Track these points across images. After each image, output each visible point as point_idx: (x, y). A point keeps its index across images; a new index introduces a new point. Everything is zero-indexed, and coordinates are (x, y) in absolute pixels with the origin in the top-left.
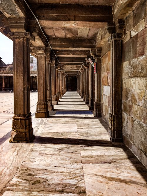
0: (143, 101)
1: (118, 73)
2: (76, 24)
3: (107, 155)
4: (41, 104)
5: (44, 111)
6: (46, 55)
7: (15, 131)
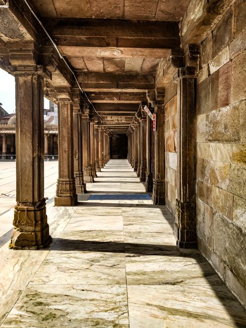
0: (227, 181)
1: (188, 132)
2: (119, 51)
3: (169, 270)
4: (64, 183)
5: (69, 195)
6: (72, 100)
7: (18, 230)
